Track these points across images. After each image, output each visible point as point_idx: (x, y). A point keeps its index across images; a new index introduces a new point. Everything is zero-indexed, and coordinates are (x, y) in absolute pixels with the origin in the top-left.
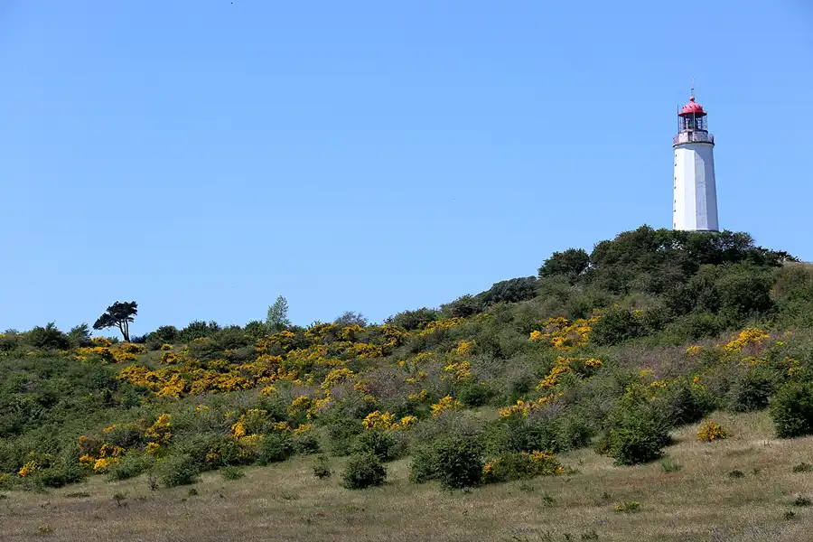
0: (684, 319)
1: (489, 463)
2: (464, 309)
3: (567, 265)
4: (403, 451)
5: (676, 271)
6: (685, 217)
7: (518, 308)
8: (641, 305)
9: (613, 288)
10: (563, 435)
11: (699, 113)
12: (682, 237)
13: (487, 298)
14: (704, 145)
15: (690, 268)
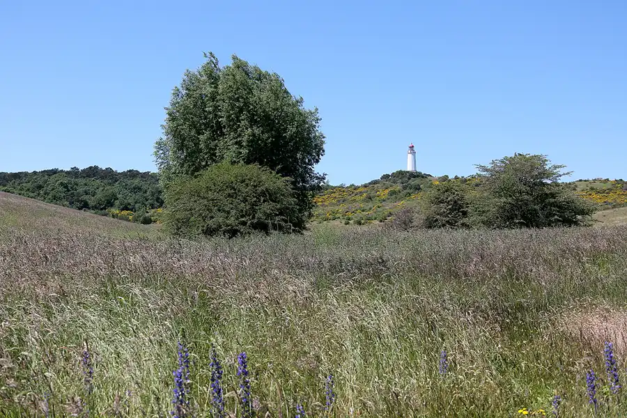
0: (405, 191)
1: (363, 221)
2: (365, 186)
3: (386, 177)
4: (352, 219)
5: (407, 179)
6: (409, 168)
7: (376, 186)
8: (398, 187)
9: (394, 183)
10: (373, 218)
11: (413, 146)
12: (408, 172)
13: (370, 183)
14: (414, 153)
15: (409, 179)
